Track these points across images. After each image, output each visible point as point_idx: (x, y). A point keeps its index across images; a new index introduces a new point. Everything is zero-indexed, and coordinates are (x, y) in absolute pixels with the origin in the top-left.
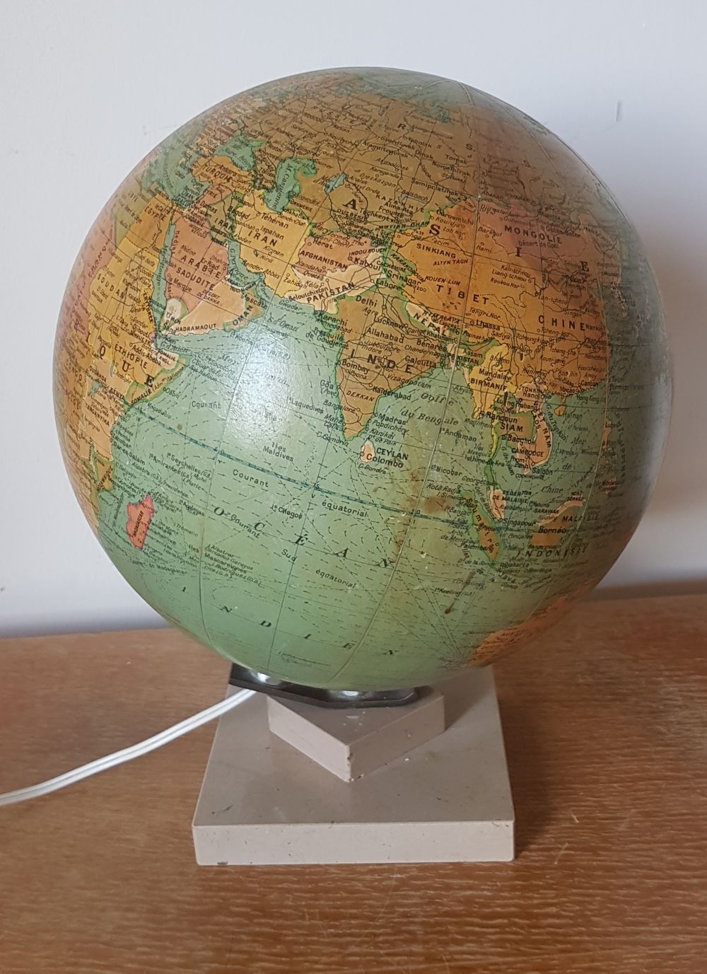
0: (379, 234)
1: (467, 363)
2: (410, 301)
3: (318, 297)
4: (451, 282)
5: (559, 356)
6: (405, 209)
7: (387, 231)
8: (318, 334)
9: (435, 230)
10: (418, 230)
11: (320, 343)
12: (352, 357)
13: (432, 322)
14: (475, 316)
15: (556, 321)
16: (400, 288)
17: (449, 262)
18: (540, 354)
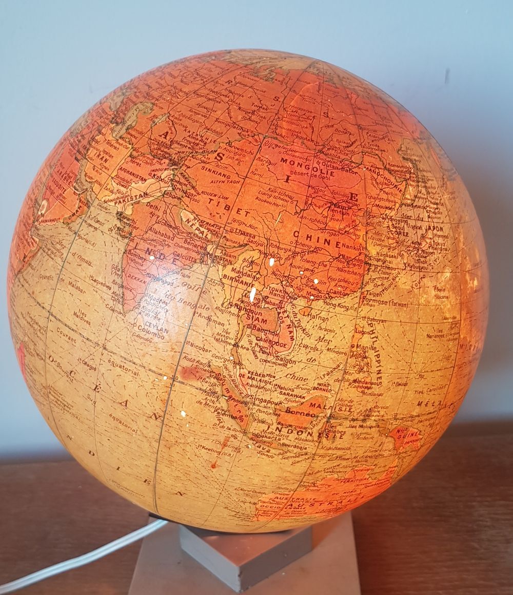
0: (176, 158)
1: (222, 262)
2: (185, 209)
3: (122, 202)
4: (221, 197)
5: (308, 266)
6: (202, 141)
7: (182, 155)
8: (116, 229)
9: (220, 157)
10: (206, 156)
11: (116, 236)
12: (135, 248)
13: (199, 227)
14: (235, 225)
15: (311, 237)
16: (180, 199)
17: (223, 182)
18: (289, 262)
